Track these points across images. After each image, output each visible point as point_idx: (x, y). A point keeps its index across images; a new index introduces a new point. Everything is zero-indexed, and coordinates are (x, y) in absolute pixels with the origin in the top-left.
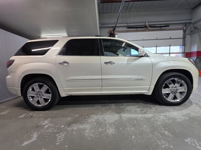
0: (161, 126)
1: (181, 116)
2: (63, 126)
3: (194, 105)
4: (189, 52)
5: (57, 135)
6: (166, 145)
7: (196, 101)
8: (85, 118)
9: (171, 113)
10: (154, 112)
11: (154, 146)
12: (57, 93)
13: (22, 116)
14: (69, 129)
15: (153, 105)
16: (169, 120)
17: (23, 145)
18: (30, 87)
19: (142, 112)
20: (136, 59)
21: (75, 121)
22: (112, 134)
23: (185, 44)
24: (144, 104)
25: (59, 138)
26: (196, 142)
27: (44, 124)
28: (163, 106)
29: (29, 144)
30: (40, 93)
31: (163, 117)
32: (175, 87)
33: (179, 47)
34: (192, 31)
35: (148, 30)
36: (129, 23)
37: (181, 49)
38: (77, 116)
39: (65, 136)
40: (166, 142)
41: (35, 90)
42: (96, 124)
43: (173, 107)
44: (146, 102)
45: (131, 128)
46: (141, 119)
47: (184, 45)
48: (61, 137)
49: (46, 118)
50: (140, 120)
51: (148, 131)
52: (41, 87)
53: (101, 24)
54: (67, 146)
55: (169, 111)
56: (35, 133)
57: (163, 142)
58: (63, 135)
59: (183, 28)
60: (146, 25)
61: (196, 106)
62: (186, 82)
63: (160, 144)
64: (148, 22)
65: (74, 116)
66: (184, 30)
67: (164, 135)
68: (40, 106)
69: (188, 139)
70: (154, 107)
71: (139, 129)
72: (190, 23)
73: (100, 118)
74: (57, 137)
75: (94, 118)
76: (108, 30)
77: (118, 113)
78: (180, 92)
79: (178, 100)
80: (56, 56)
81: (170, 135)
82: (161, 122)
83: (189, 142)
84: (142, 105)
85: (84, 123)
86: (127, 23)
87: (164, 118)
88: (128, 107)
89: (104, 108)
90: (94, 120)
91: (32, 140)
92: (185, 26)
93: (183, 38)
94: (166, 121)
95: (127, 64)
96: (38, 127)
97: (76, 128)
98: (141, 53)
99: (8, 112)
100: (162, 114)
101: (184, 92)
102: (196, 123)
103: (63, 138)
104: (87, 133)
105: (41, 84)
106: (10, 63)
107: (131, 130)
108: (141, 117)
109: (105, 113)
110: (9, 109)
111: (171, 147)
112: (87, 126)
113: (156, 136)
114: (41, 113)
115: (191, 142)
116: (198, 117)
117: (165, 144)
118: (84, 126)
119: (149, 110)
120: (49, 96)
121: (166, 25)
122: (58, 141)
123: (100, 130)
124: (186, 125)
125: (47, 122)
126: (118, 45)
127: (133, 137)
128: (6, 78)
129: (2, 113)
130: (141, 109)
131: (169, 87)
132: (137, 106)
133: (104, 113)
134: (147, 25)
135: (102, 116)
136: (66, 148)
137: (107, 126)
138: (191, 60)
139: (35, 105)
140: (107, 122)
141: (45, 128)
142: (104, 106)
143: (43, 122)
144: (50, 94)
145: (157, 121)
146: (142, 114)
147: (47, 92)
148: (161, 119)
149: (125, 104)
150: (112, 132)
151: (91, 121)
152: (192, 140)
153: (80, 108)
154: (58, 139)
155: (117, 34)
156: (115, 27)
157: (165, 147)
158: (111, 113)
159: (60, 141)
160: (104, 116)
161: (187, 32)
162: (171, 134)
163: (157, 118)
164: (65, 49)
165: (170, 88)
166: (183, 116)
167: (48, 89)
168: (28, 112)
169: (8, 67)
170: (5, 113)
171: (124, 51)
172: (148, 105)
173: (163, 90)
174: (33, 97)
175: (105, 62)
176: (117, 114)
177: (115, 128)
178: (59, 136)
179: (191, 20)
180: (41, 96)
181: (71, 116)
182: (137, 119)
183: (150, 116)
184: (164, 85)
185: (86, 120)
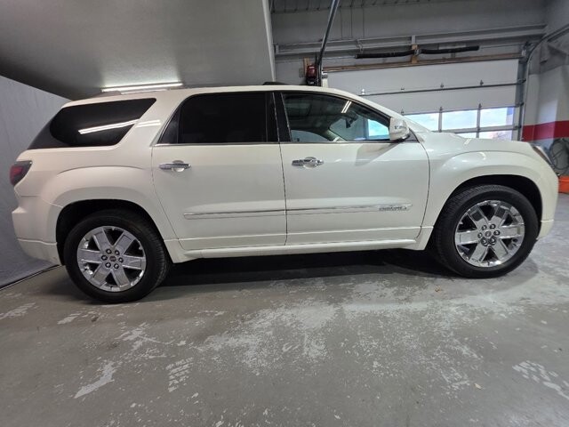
0: (452, 334)
1: (505, 306)
2: (183, 343)
3: (541, 273)
4: (534, 124)
5: (169, 367)
6: (465, 382)
7: (546, 264)
8: (243, 320)
9: (479, 297)
10: (432, 296)
11: (431, 386)
12: (162, 252)
13: (69, 319)
14: (200, 350)
15: (431, 279)
16: (472, 316)
17: (76, 397)
18: (84, 239)
19: (401, 297)
20: (382, 150)
21: (217, 328)
22: (318, 358)
23: (524, 101)
24: (404, 276)
25: (173, 374)
26: (543, 372)
27: (131, 338)
28: (456, 280)
29: (94, 391)
30: (113, 255)
31: (457, 310)
32: (491, 228)
33: (505, 110)
34: (544, 62)
35: (418, 62)
36: (363, 42)
37: (512, 116)
38: (221, 313)
39: (189, 369)
40: (463, 375)
41: (99, 247)
42: (274, 335)
43: (485, 280)
44: (409, 271)
45: (370, 340)
46: (398, 317)
47: (520, 103)
48: (179, 371)
49: (135, 323)
50: (394, 318)
51: (415, 347)
52: (113, 236)
53: (280, 47)
54: (196, 395)
55: (472, 293)
56: (107, 364)
57: (457, 374)
58: (186, 366)
59: (520, 52)
60: (411, 47)
61: (546, 275)
62: (522, 212)
63: (447, 379)
64: (417, 38)
65: (213, 314)
66: (523, 60)
67: (457, 356)
68: (115, 289)
69: (523, 364)
70: (432, 282)
71: (391, 344)
72: (540, 37)
73: (284, 318)
74: (169, 371)
75: (269, 318)
76: (299, 64)
77: (334, 301)
78: (504, 240)
79: (498, 263)
80: (151, 145)
81: (475, 356)
82: (452, 323)
83: (523, 370)
84: (399, 278)
85: (240, 331)
86: (356, 42)
87: (461, 313)
88: (361, 285)
89: (293, 291)
90: (268, 323)
91: (102, 382)
92: (524, 48)
93: (516, 84)
94: (464, 319)
95: (357, 164)
96: (113, 348)
97: (220, 346)
98: (398, 130)
99: (28, 310)
100: (454, 302)
101: (515, 240)
102: (545, 323)
103: (188, 375)
104: (250, 359)
105: (113, 228)
106: (21, 171)
107: (371, 346)
108: (397, 311)
109: (298, 302)
110: (31, 302)
111: (478, 386)
112: (248, 341)
113: (438, 359)
114: (122, 310)
115: (529, 371)
116: (551, 306)
117: (461, 380)
118: (242, 340)
119: (418, 292)
120: (138, 263)
121: (469, 46)
122: (171, 383)
123: (284, 349)
124: (518, 329)
125: (140, 333)
126: (330, 108)
127: (376, 364)
128: (10, 216)
129: (12, 313)
130: (395, 288)
131: (475, 227)
132: (387, 282)
133: (294, 304)
134: (413, 48)
135: (289, 313)
136: (195, 399)
137: (303, 337)
138: (539, 148)
139: (101, 288)
140: (305, 328)
141: (135, 349)
142: (294, 283)
143: (128, 333)
144: (142, 256)
145: (440, 319)
146: (400, 302)
147: (133, 250)
148: (450, 315)
149: (353, 278)
150: (319, 353)
151: (259, 326)
152: (534, 367)
153: (228, 293)
155: (325, 77)
156: (321, 54)
157: (460, 387)
158: (315, 303)
159: (177, 382)
160: (294, 311)
161: (530, 65)
162: (480, 352)
163: (439, 312)
164: (175, 124)
165: (479, 230)
167: (135, 241)
168: (85, 307)
169: (15, 182)
170: (20, 311)
171: (348, 126)
172: (417, 278)
173: (457, 234)
174: (93, 267)
175: (294, 162)
176: (332, 306)
177: (326, 344)
178: (174, 368)
179: (543, 27)
180: (117, 261)
181: (204, 315)
182: (385, 317)
183: (420, 309)
184: (461, 223)
185: (246, 323)
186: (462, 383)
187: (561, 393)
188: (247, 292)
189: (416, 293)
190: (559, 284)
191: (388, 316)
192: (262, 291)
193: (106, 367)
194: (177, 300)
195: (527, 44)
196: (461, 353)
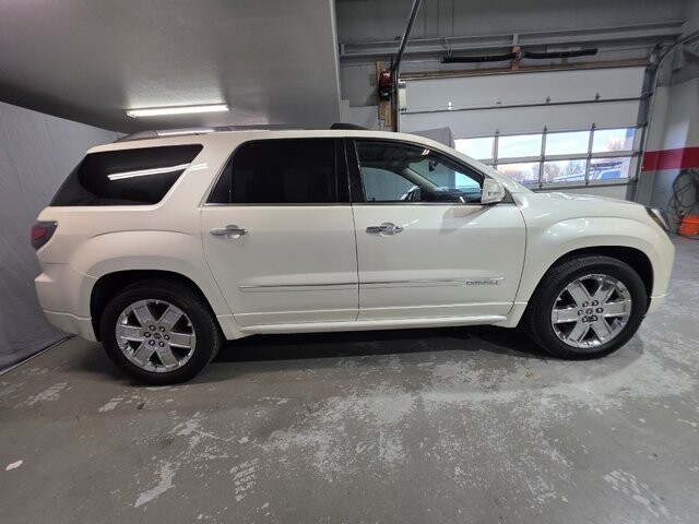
0: (541, 434)
1: (601, 398)
2: (245, 439)
3: (647, 355)
4: (658, 150)
5: (233, 470)
6: (552, 494)
7: (653, 342)
8: (310, 410)
9: (573, 385)
10: (522, 382)
11: (516, 498)
12: (214, 328)
13: (110, 406)
14: (266, 448)
15: (522, 359)
16: (565, 411)
17: (137, 505)
18: (123, 314)
19: (487, 384)
21: (280, 422)
22: (395, 461)
23: (649, 120)
24: (491, 354)
25: (239, 479)
26: (634, 483)
27: (185, 432)
28: (550, 362)
29: (154, 499)
30: (157, 331)
31: (549, 403)
32: (593, 304)
33: (625, 131)
34: (678, 70)
35: (520, 67)
36: (450, 41)
37: (632, 138)
38: (284, 401)
39: (256, 473)
40: (550, 486)
42: (346, 430)
43: (582, 362)
44: (498, 347)
45: (452, 440)
46: (483, 410)
47: (643, 123)
48: (244, 475)
49: (187, 412)
50: (478, 412)
51: (500, 449)
52: (158, 311)
53: (345, 47)
54: (266, 505)
55: (567, 381)
56: (164, 465)
57: (543, 484)
58: (252, 469)
59: (648, 58)
60: (511, 48)
61: (652, 357)
62: (630, 288)
63: (533, 490)
64: (520, 37)
65: (275, 402)
66: (650, 68)
67: (544, 461)
68: (160, 370)
69: (615, 473)
70: (523, 363)
71: (475, 445)
72: (674, 38)
73: (356, 409)
74: (233, 475)
75: (339, 408)
76: (369, 69)
77: (412, 388)
78: (607, 319)
79: (596, 343)
80: (200, 204)
81: (564, 462)
82: (542, 419)
83: (615, 481)
84: (486, 357)
85: (307, 425)
86: (442, 42)
87: (552, 406)
88: (442, 366)
89: (365, 372)
90: (338, 416)
91: (162, 488)
92: (654, 53)
93: (641, 99)
94: (556, 414)
96: (169, 444)
97: (287, 445)
98: (492, 197)
100: (547, 391)
101: (620, 318)
102: (643, 421)
103: (252, 480)
104: (323, 461)
105: (157, 302)
106: (44, 232)
107: (453, 448)
108: (482, 403)
109: (371, 388)
110: (62, 382)
111: (564, 499)
112: (318, 438)
113: (524, 465)
114: (170, 394)
115: (620, 481)
116: (652, 400)
117: (546, 492)
118: (310, 437)
120: (188, 341)
121: (585, 49)
122: (238, 490)
123: (359, 450)
124: (613, 429)
125: (195, 425)
127: (458, 470)
128: (34, 283)
129: (43, 397)
130: (481, 371)
131: (575, 303)
132: (471, 362)
133: (367, 390)
134: (515, 50)
135: (361, 402)
136: (266, 510)
137: (378, 434)
138: (655, 211)
139: (145, 368)
140: (380, 423)
141: (193, 446)
142: (366, 361)
143: (181, 425)
144: (190, 332)
145: (529, 414)
146: (486, 390)
147: (181, 326)
148: (541, 409)
149: (433, 355)
150: (396, 456)
151: (329, 419)
152: (624, 476)
153: (291, 373)
154: (238, 483)
155: (403, 86)
156: (399, 57)
157: (546, 500)
158: (390, 390)
159: (243, 489)
160: (367, 400)
161: (660, 74)
162: (569, 458)
163: (529, 406)
165: (579, 307)
166: (610, 396)
167: (183, 316)
168: (127, 389)
169: (38, 246)
170: (50, 394)
172: (506, 357)
173: (555, 311)
174: (135, 345)
175: (369, 228)
176: (409, 395)
177: (404, 444)
178: (238, 471)
179: (680, 24)
180: (162, 339)
181: (265, 403)
182: (469, 411)
183: (508, 400)
184: (559, 299)
185: (313, 414)
186: (549, 495)
187: (650, 509)
188: (311, 372)
189: (505, 378)
190: (664, 370)
191: (472, 409)
192: (329, 372)
193: (164, 469)
194: (233, 382)
195: (658, 48)
196: (549, 457)
